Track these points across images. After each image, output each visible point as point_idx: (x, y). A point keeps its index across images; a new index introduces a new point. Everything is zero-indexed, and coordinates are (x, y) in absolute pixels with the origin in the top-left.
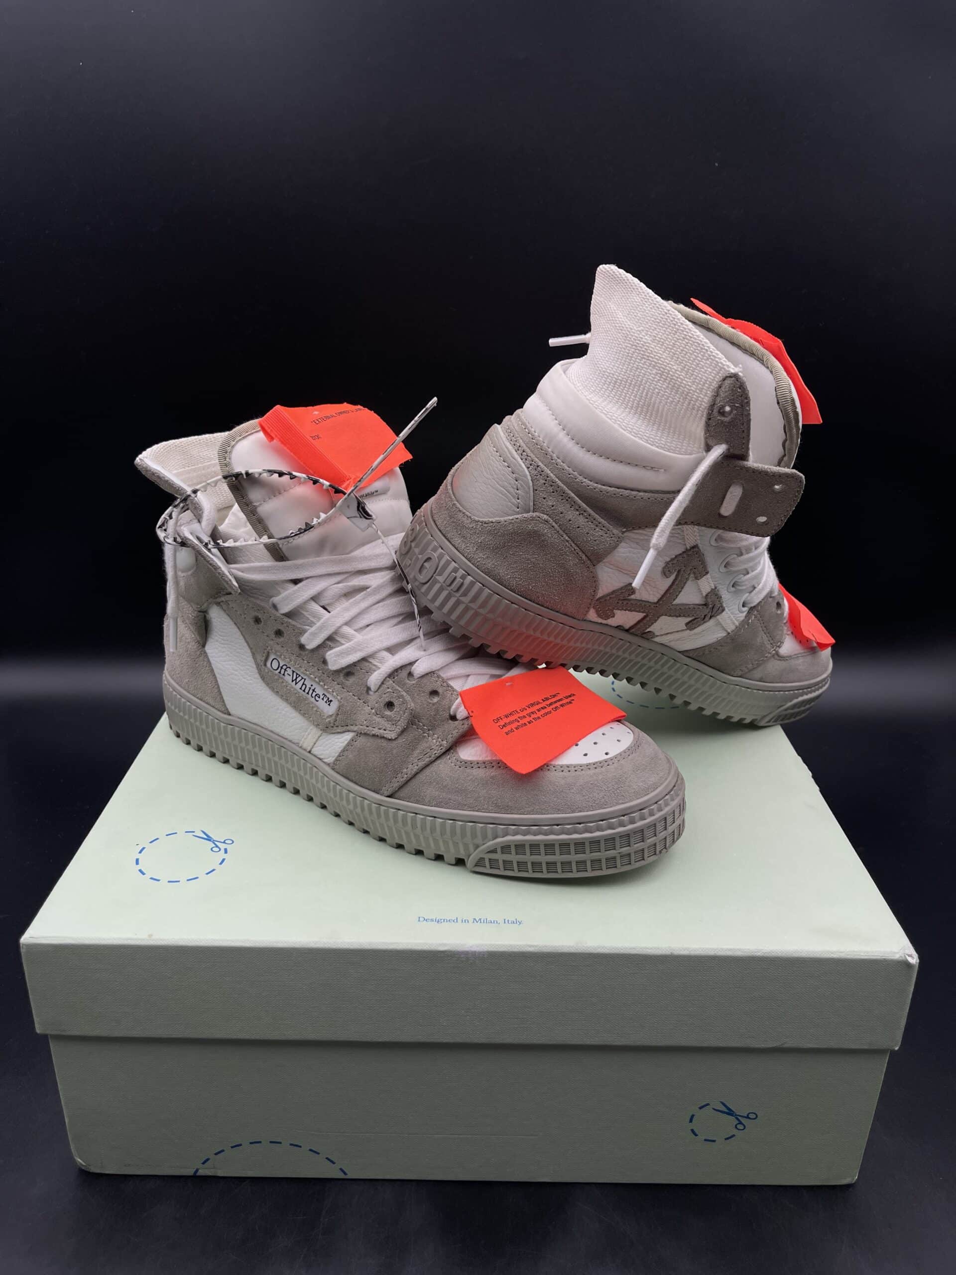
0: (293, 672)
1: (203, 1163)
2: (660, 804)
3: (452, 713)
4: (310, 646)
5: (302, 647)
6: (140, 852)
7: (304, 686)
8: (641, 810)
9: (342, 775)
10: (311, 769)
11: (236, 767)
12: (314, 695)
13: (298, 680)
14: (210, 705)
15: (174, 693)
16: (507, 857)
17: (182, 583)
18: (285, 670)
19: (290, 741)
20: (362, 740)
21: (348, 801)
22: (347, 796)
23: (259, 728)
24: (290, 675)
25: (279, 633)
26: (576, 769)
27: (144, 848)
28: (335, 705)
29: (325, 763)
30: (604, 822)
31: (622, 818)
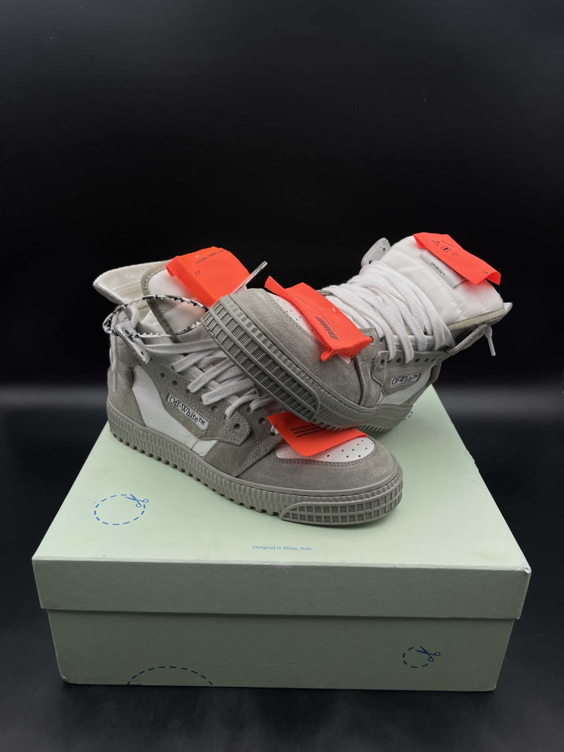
0: (183, 405)
1: (133, 678)
2: (389, 485)
3: (272, 431)
4: (193, 391)
5: (188, 391)
6: (97, 507)
7: (189, 413)
8: (378, 489)
9: (210, 464)
10: (192, 459)
11: (149, 455)
12: (194, 418)
13: (185, 409)
14: (134, 420)
15: (114, 412)
16: (302, 513)
17: (119, 351)
18: (178, 403)
19: (180, 443)
20: (222, 444)
21: (213, 479)
22: (213, 475)
23: (162, 435)
24: (181, 407)
25: (175, 383)
26: (342, 465)
27: (98, 505)
28: (206, 424)
29: (200, 456)
30: (357, 495)
31: (368, 493)
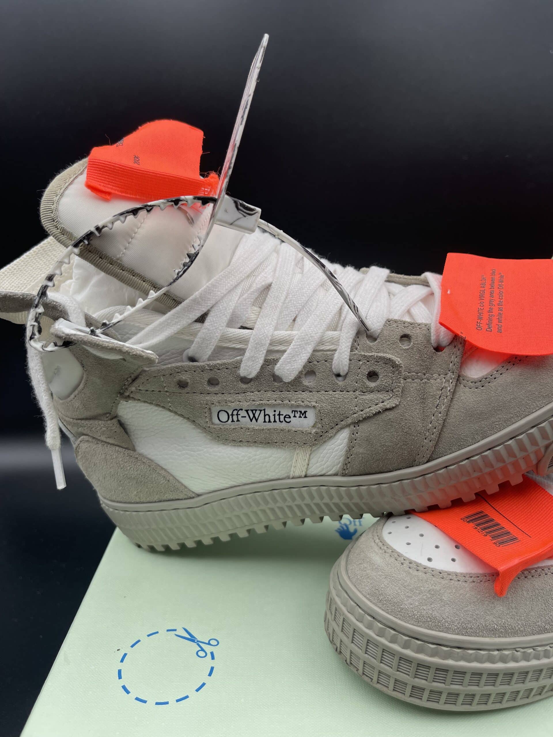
0: (247, 411)
3: (435, 345)
4: (253, 373)
5: (245, 380)
7: (267, 417)
9: (362, 474)
10: (319, 490)
12: (282, 418)
13: (257, 416)
14: (173, 500)
18: (237, 415)
19: (279, 479)
20: (364, 427)
24: (245, 417)
25: (212, 382)
28: (311, 415)
29: (331, 475)
